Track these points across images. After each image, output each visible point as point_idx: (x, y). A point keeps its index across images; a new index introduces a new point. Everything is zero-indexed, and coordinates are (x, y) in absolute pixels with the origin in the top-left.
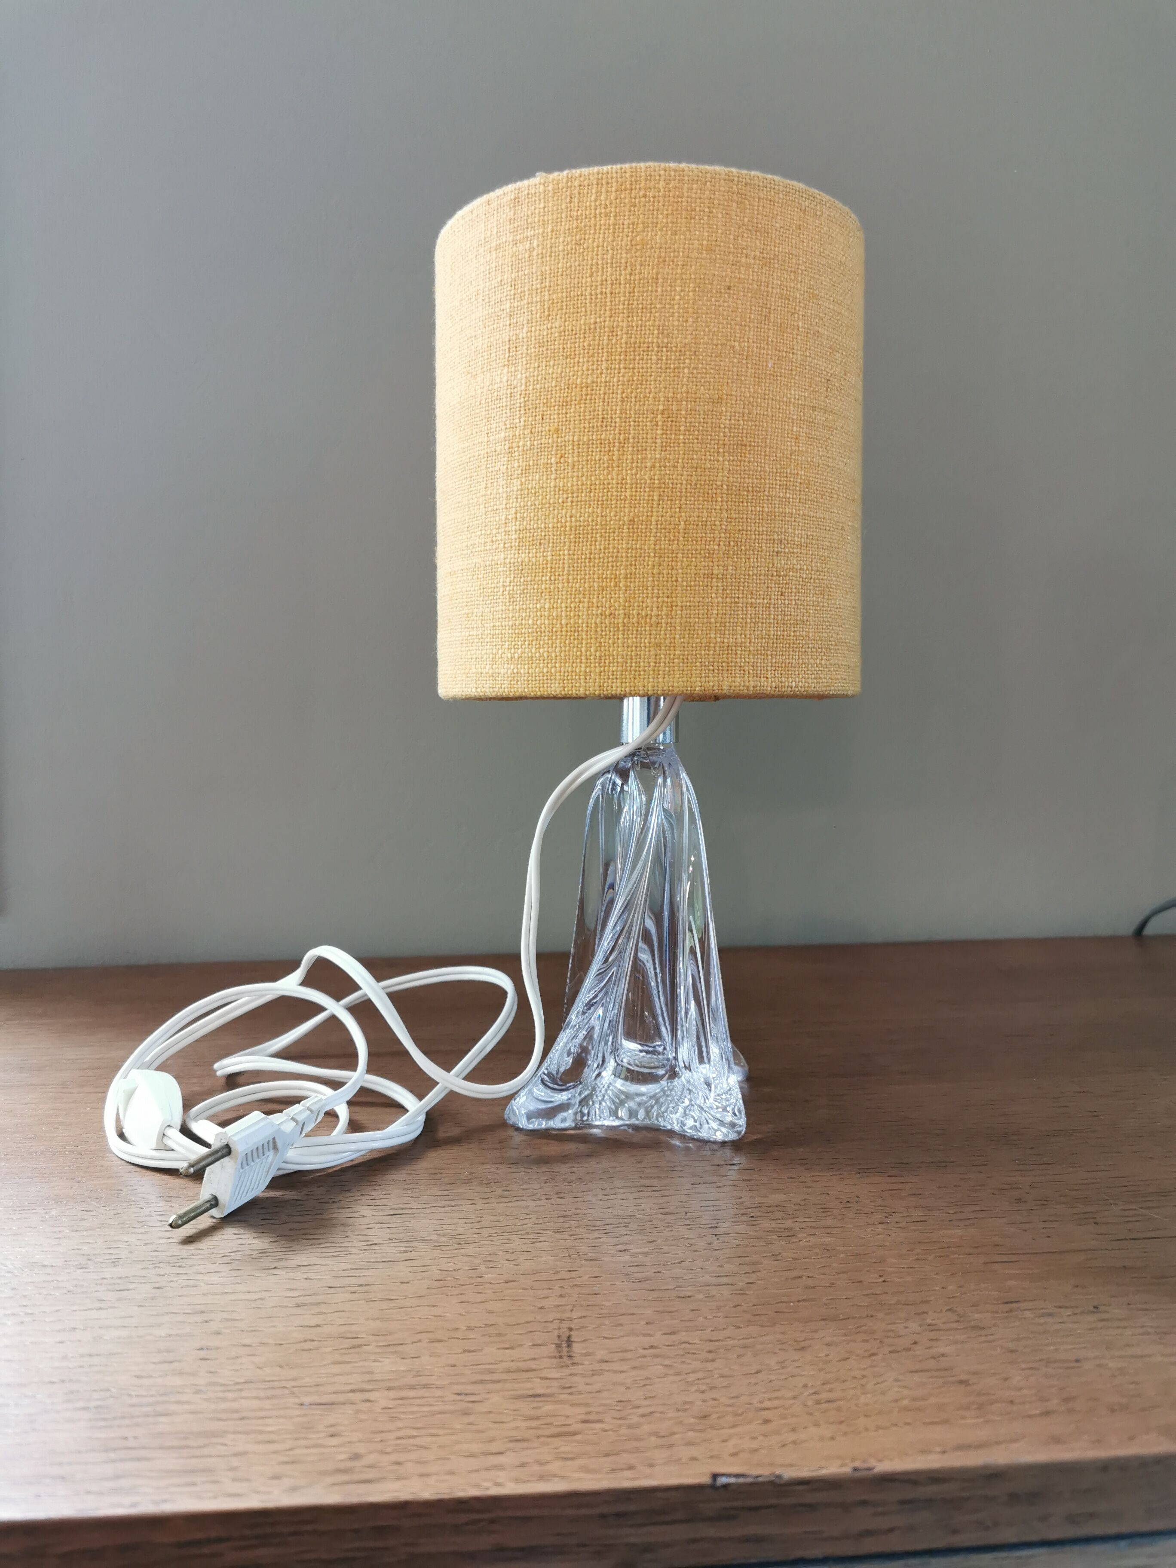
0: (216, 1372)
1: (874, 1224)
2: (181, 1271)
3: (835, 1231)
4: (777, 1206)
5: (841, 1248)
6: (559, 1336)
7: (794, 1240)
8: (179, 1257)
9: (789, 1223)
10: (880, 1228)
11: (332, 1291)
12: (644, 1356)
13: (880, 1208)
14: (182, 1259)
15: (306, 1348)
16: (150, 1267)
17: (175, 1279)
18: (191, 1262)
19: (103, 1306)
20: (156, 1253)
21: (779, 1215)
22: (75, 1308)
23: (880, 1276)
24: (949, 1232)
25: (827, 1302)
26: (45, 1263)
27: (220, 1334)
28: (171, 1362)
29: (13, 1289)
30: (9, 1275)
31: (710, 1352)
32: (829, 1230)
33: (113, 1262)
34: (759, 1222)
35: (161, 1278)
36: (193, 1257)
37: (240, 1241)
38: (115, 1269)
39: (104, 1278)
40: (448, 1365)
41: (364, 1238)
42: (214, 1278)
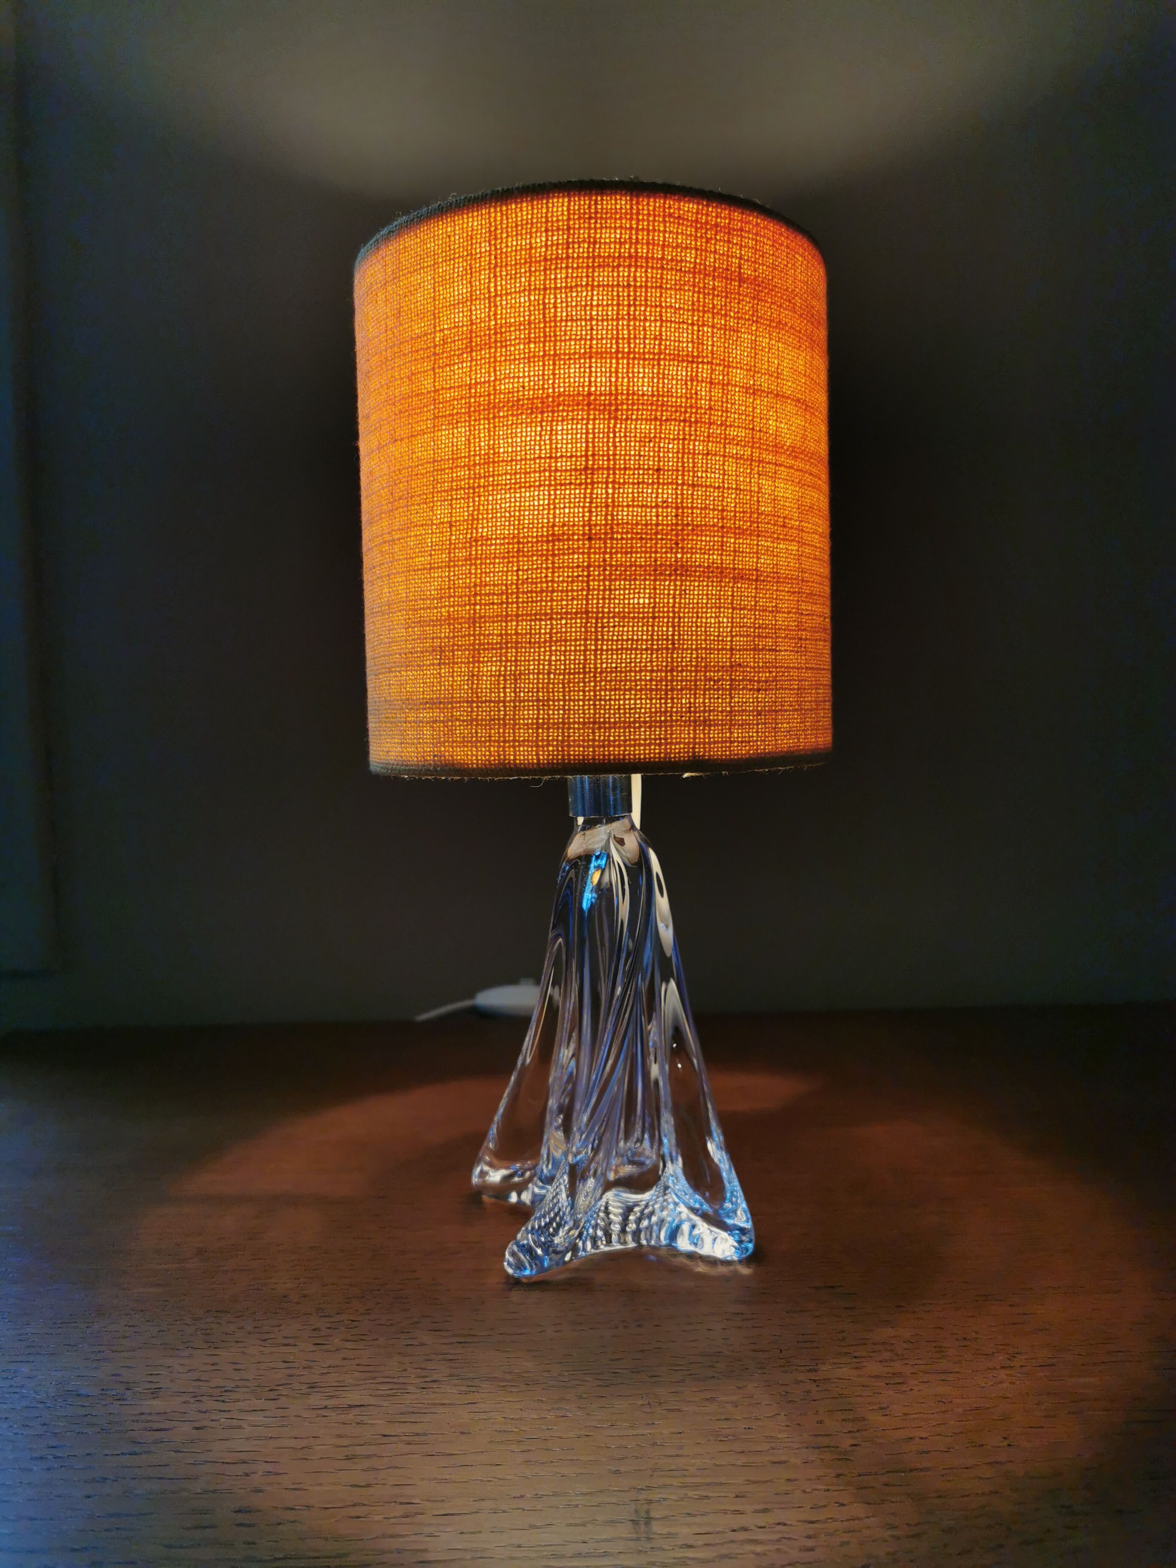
0: (254, 1543)
1: (995, 1369)
2: (223, 1406)
3: (950, 1377)
4: (884, 1343)
5: (959, 1401)
6: (636, 1511)
7: (904, 1388)
8: (223, 1390)
9: (898, 1366)
10: (1002, 1374)
11: (385, 1440)
12: (733, 1542)
13: (1002, 1347)
14: (226, 1391)
15: (353, 1514)
16: (192, 1400)
17: (217, 1418)
18: (235, 1396)
19: (138, 1450)
20: (198, 1383)
21: (887, 1355)
22: (107, 1452)
23: (1005, 1438)
24: (1082, 1380)
25: (944, 1472)
26: (82, 1392)
27: (261, 1491)
28: (205, 1527)
29: (44, 1424)
30: (41, 1406)
31: (809, 1537)
32: (943, 1377)
33: (152, 1393)
34: (864, 1364)
35: (202, 1415)
36: (237, 1389)
37: (288, 1372)
38: (155, 1402)
39: (143, 1414)
40: (512, 1545)
41: (423, 1373)
42: (259, 1418)
